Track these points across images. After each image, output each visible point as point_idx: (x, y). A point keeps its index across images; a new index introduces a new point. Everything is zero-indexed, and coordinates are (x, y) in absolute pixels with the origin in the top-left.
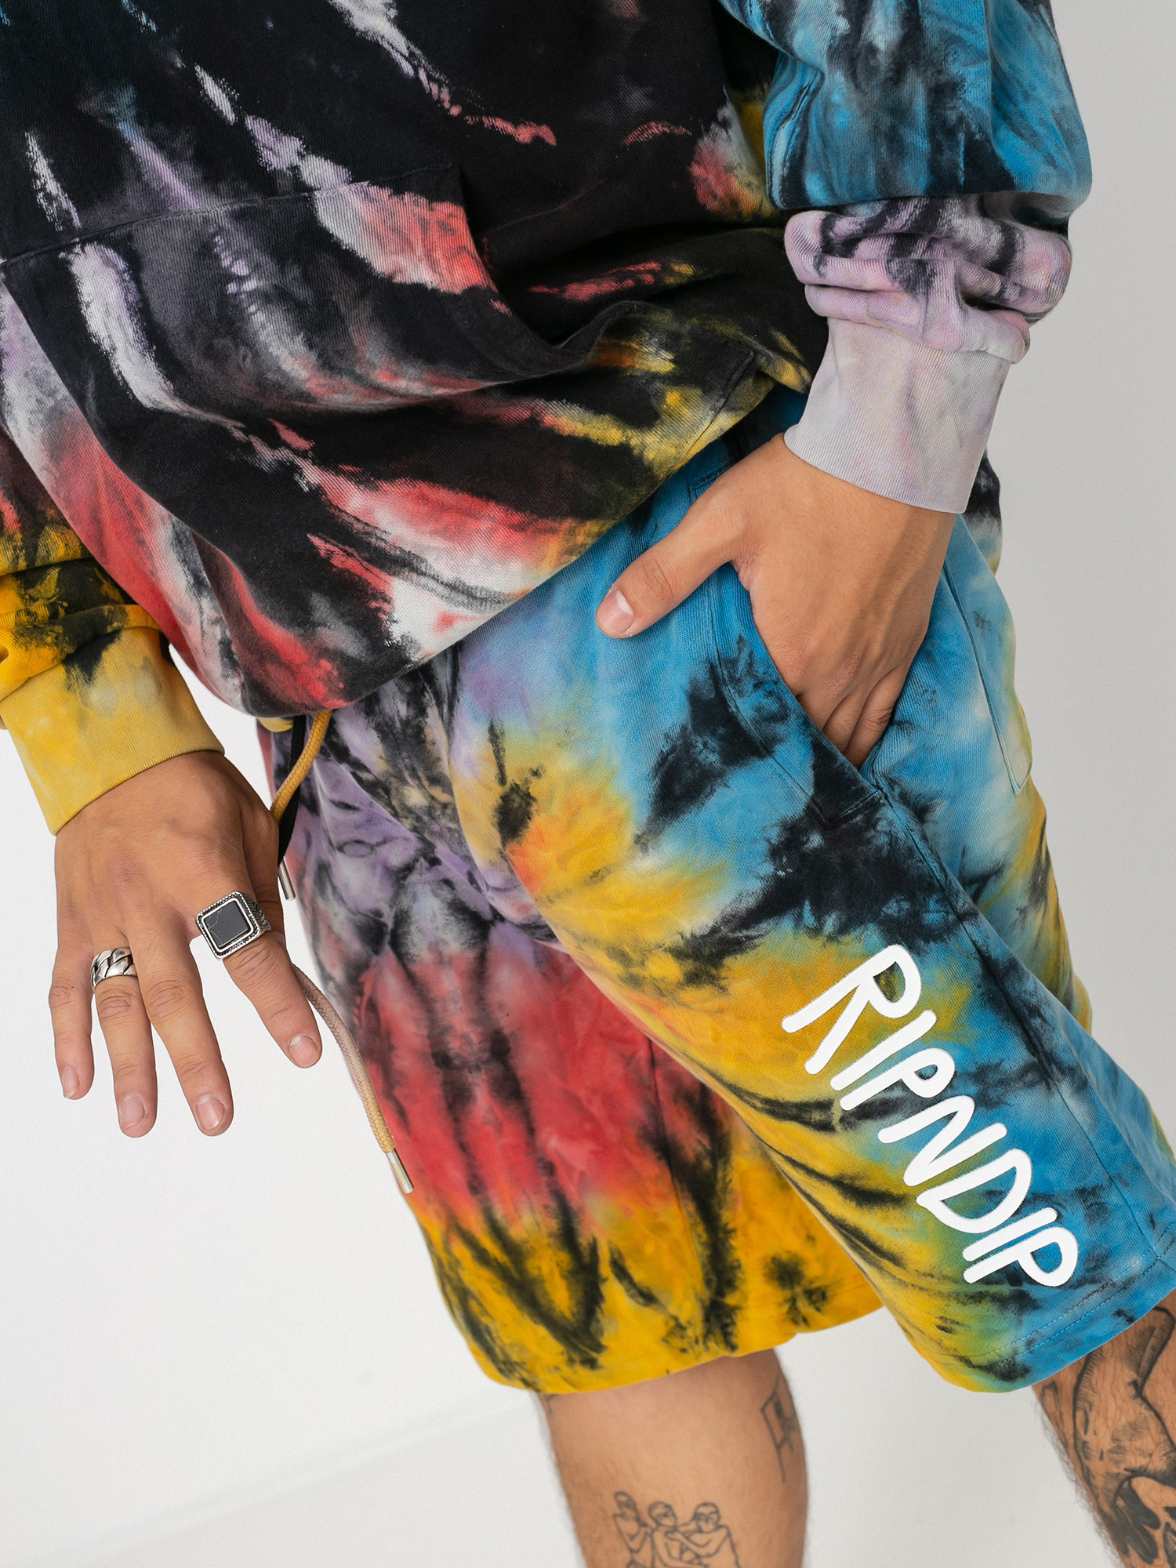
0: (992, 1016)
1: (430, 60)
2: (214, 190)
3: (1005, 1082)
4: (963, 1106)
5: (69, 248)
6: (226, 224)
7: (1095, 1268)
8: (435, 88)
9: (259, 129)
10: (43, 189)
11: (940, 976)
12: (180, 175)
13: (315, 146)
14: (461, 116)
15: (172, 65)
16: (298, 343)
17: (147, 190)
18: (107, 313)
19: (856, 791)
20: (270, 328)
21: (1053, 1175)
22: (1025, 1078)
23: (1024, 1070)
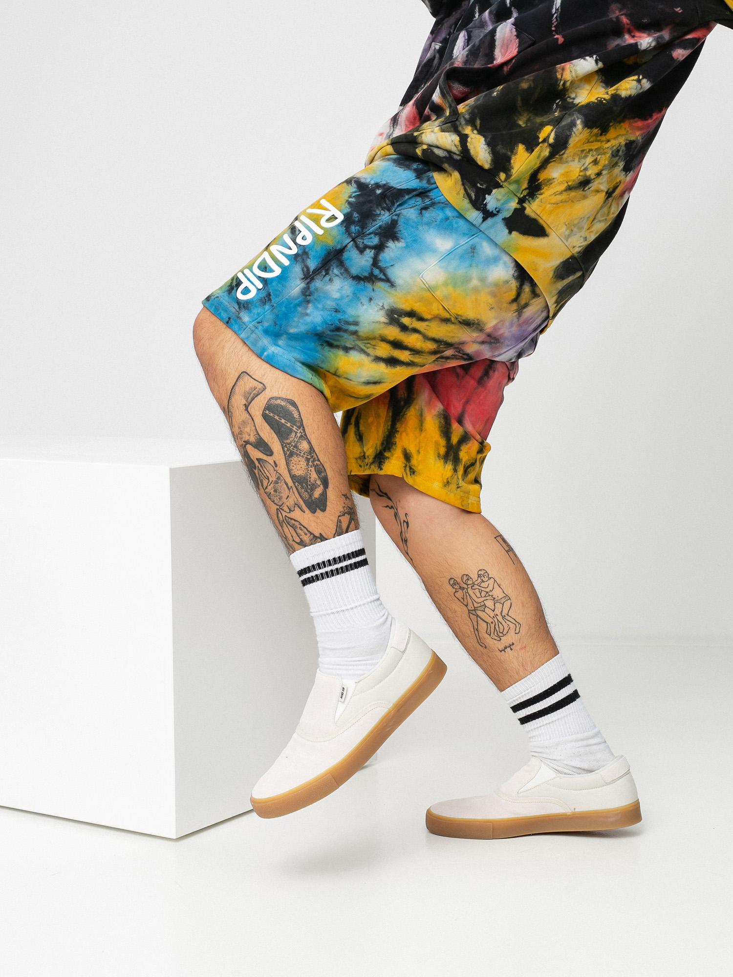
0: (323, 254)
1: (560, 14)
3: (303, 261)
4: (295, 250)
7: (244, 307)
8: (555, 20)
11: (335, 233)
14: (554, 31)
19: (394, 202)
21: (274, 284)
22: (305, 269)
23: (308, 269)
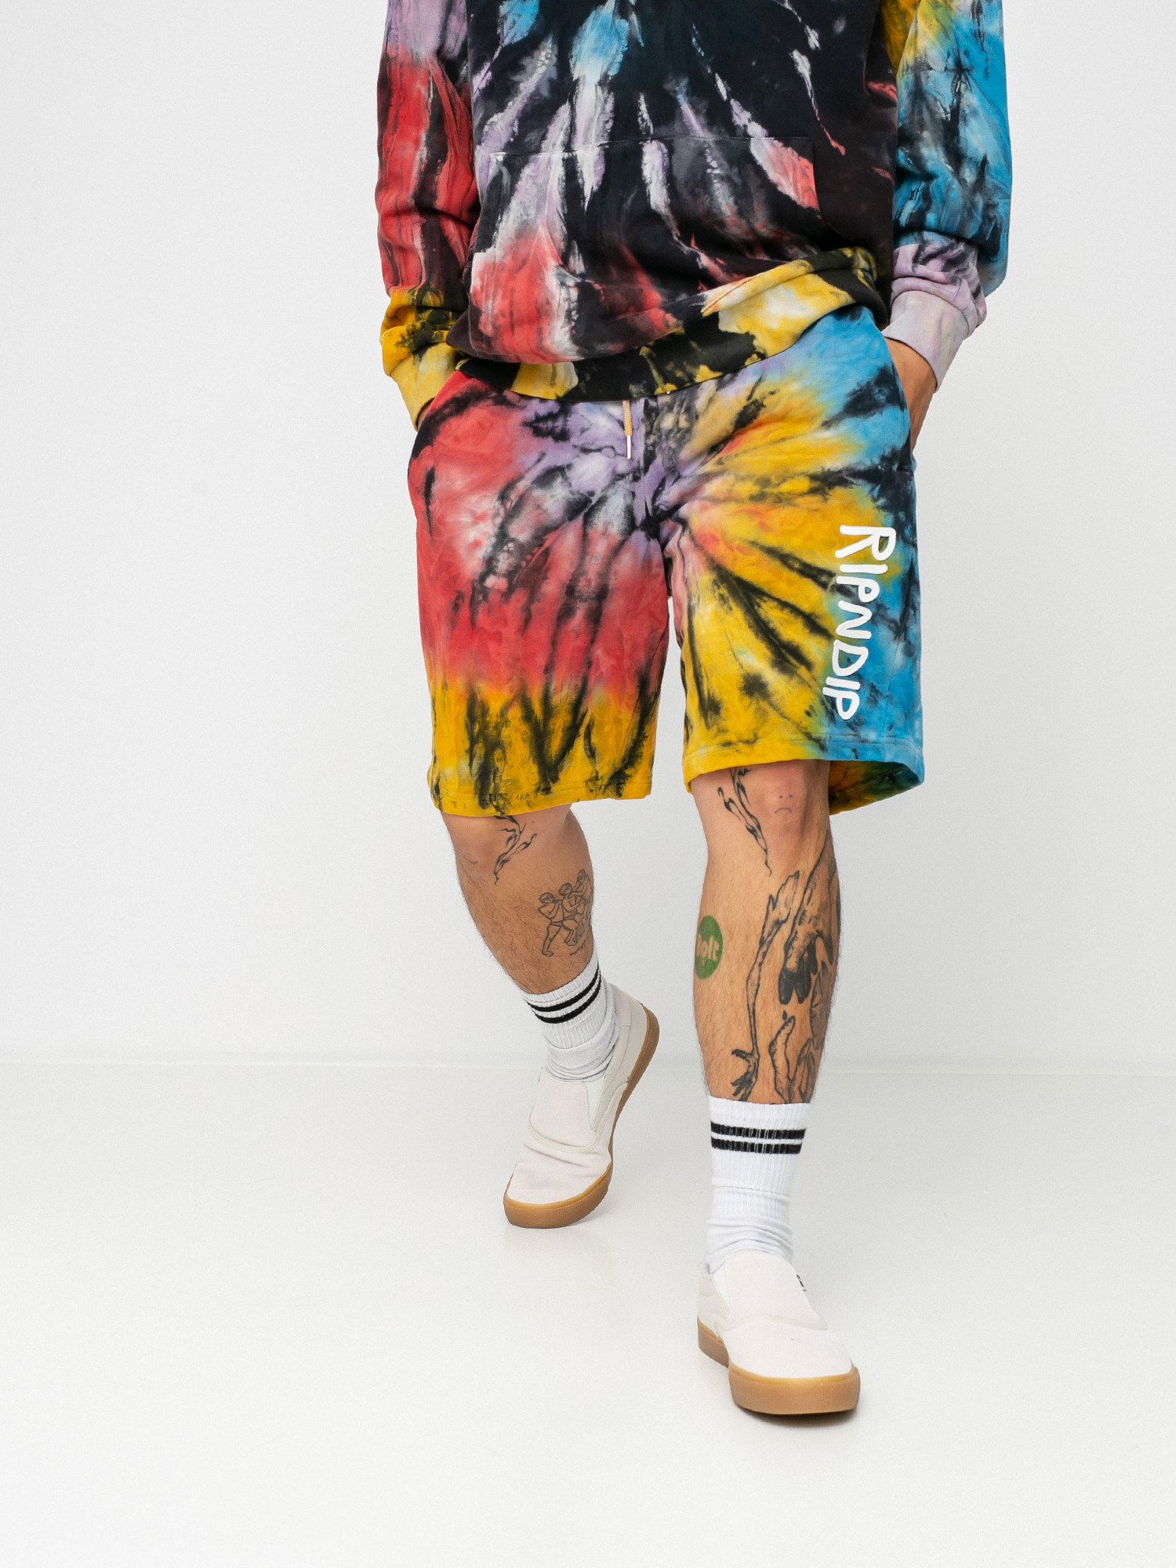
0: (900, 590)
2: (711, 130)
3: (884, 617)
4: (867, 614)
5: (645, 141)
6: (712, 145)
9: (735, 106)
10: (642, 116)
11: (898, 556)
12: (698, 121)
13: (756, 118)
15: (707, 72)
16: (731, 200)
17: (683, 124)
18: (653, 169)
20: (721, 191)
22: (892, 625)
23: (893, 621)
